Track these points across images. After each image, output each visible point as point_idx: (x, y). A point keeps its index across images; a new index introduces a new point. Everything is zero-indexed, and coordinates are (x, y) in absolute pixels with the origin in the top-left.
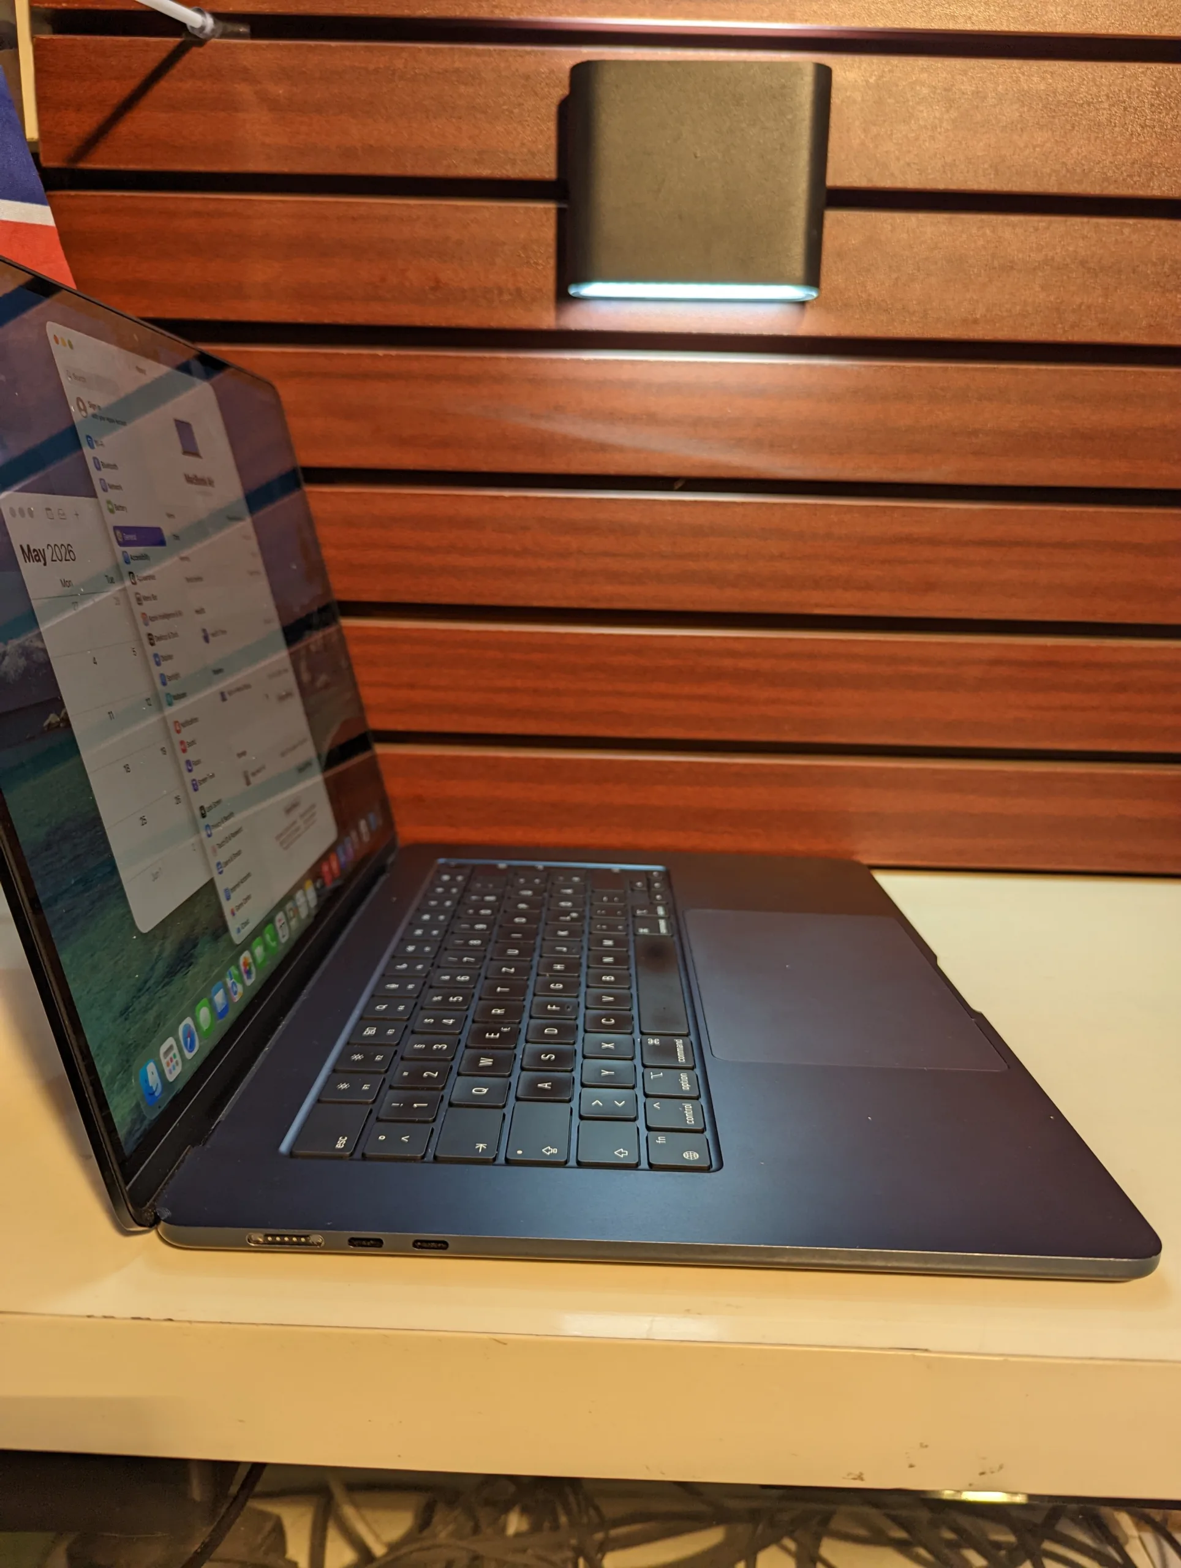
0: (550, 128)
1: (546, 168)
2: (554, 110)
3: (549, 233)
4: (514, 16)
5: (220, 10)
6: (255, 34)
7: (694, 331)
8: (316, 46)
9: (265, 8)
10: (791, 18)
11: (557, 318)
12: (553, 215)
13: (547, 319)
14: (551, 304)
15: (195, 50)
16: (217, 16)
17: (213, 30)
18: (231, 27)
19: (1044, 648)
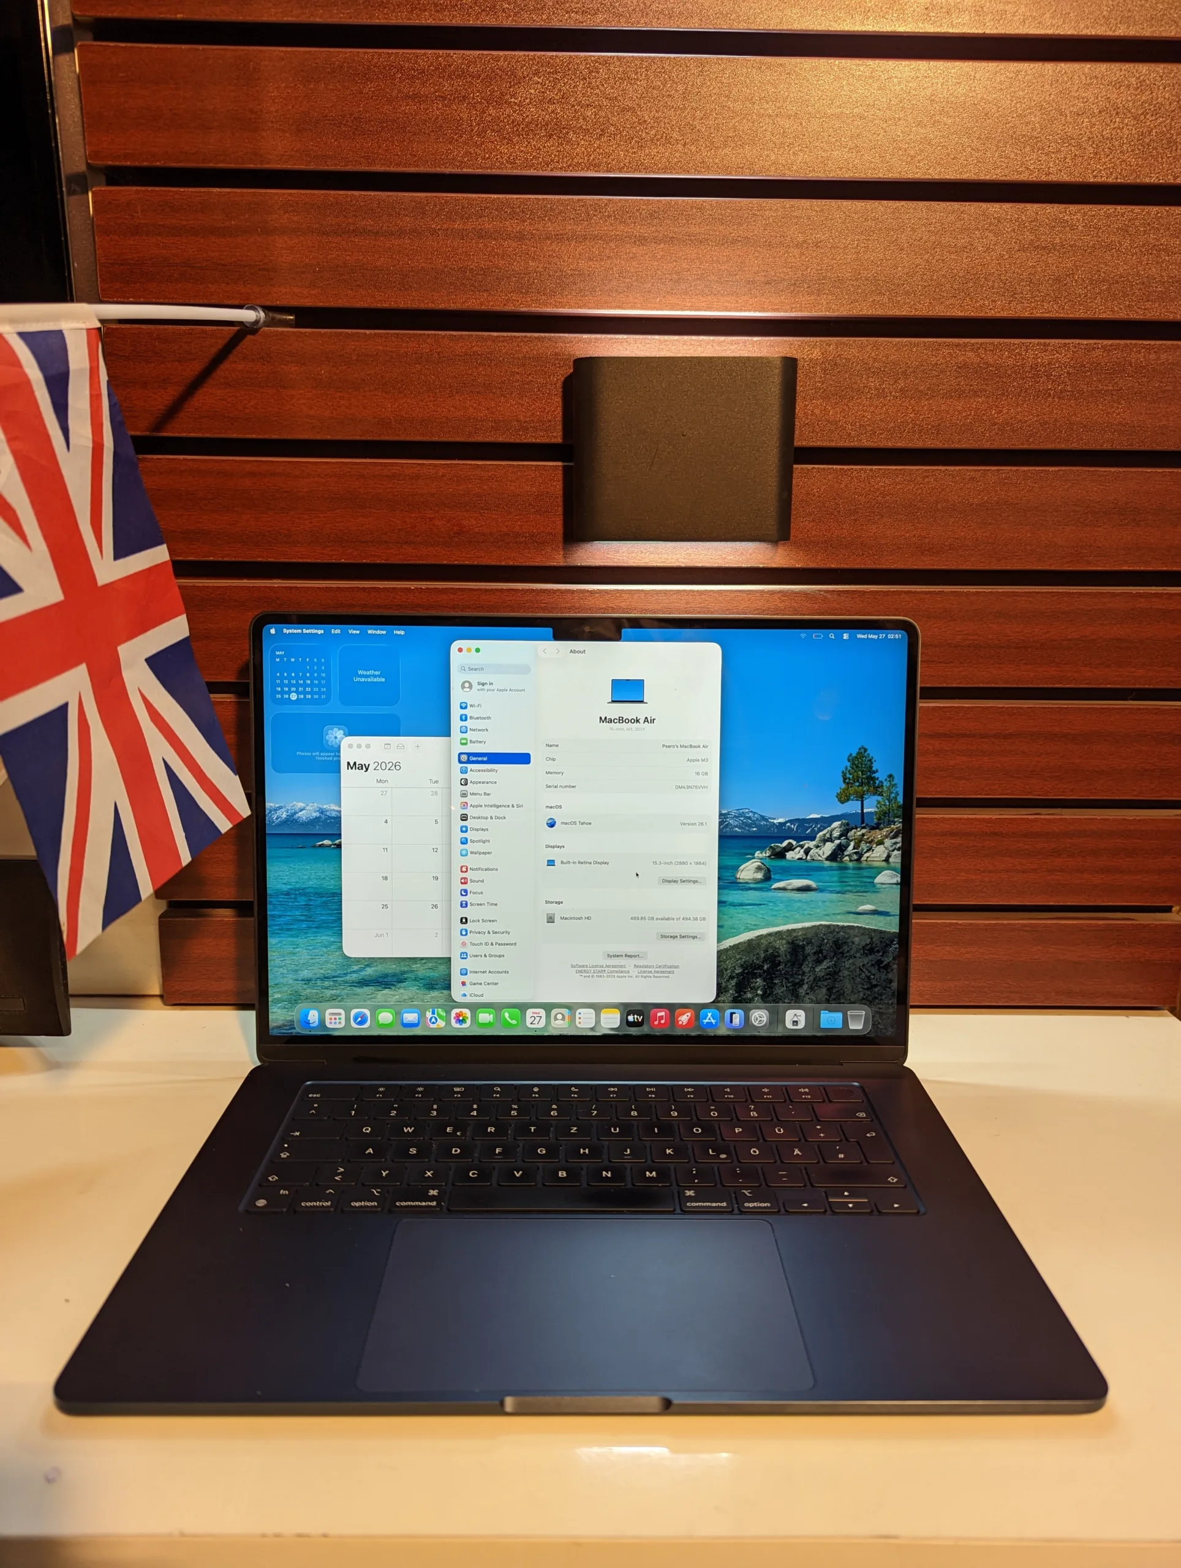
0: (558, 400)
1: (556, 436)
2: (559, 384)
3: (557, 487)
4: (524, 309)
5: (268, 303)
6: (298, 324)
7: (683, 565)
8: (353, 334)
9: (307, 302)
10: (763, 310)
11: (565, 557)
12: (560, 473)
13: (558, 559)
14: (561, 545)
15: (249, 337)
16: (265, 308)
17: (264, 322)
18: (278, 316)
19: (990, 821)
